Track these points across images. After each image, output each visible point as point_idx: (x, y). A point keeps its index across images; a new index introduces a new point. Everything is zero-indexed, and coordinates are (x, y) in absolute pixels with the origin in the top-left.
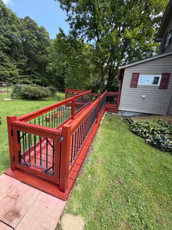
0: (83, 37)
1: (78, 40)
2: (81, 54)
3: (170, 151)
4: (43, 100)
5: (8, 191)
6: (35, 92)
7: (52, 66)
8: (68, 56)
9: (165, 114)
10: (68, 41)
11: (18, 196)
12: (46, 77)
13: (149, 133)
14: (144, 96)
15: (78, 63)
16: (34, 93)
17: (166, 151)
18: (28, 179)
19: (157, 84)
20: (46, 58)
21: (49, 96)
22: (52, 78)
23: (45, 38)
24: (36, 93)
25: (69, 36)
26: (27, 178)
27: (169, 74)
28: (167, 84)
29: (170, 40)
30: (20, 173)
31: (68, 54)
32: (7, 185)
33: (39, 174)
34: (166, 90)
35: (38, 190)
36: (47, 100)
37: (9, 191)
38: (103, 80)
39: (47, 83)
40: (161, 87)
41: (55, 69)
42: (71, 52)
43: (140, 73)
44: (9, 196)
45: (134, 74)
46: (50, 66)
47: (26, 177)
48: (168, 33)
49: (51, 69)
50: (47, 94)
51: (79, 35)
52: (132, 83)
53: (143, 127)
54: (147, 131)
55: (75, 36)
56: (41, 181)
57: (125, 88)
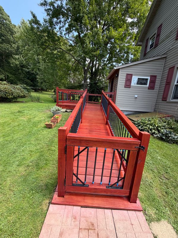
0: (61, 29)
1: (56, 32)
2: (61, 48)
3: (176, 143)
4: (18, 102)
5: (76, 223)
6: (7, 91)
7: (19, 59)
8: (45, 49)
9: (152, 111)
10: (43, 31)
11: (93, 225)
12: (10, 73)
13: (154, 129)
14: (136, 96)
15: (57, 58)
16: (5, 93)
17: (174, 143)
18: (89, 201)
19: (146, 85)
20: (8, 48)
21: (26, 96)
22: (20, 74)
23: (4, 21)
24: (8, 93)
25: (44, 24)
26: (86, 201)
27: (155, 77)
28: (154, 85)
29: (151, 45)
30: (72, 197)
31: (44, 47)
32: (67, 217)
33: (102, 192)
34: (153, 90)
35: (108, 210)
36: (23, 102)
37: (78, 223)
38: (85, 79)
39: (13, 80)
40: (149, 88)
41: (22, 63)
42: (47, 45)
43: (132, 74)
44: (81, 229)
45: (128, 74)
46: (15, 59)
47: (84, 199)
48: (149, 39)
49: (17, 63)
50: (23, 95)
51: (56, 26)
52: (126, 83)
53: (148, 124)
54: (152, 128)
55: (51, 26)
56: (104, 198)
57: (120, 88)
